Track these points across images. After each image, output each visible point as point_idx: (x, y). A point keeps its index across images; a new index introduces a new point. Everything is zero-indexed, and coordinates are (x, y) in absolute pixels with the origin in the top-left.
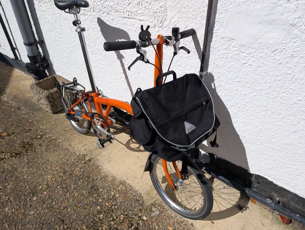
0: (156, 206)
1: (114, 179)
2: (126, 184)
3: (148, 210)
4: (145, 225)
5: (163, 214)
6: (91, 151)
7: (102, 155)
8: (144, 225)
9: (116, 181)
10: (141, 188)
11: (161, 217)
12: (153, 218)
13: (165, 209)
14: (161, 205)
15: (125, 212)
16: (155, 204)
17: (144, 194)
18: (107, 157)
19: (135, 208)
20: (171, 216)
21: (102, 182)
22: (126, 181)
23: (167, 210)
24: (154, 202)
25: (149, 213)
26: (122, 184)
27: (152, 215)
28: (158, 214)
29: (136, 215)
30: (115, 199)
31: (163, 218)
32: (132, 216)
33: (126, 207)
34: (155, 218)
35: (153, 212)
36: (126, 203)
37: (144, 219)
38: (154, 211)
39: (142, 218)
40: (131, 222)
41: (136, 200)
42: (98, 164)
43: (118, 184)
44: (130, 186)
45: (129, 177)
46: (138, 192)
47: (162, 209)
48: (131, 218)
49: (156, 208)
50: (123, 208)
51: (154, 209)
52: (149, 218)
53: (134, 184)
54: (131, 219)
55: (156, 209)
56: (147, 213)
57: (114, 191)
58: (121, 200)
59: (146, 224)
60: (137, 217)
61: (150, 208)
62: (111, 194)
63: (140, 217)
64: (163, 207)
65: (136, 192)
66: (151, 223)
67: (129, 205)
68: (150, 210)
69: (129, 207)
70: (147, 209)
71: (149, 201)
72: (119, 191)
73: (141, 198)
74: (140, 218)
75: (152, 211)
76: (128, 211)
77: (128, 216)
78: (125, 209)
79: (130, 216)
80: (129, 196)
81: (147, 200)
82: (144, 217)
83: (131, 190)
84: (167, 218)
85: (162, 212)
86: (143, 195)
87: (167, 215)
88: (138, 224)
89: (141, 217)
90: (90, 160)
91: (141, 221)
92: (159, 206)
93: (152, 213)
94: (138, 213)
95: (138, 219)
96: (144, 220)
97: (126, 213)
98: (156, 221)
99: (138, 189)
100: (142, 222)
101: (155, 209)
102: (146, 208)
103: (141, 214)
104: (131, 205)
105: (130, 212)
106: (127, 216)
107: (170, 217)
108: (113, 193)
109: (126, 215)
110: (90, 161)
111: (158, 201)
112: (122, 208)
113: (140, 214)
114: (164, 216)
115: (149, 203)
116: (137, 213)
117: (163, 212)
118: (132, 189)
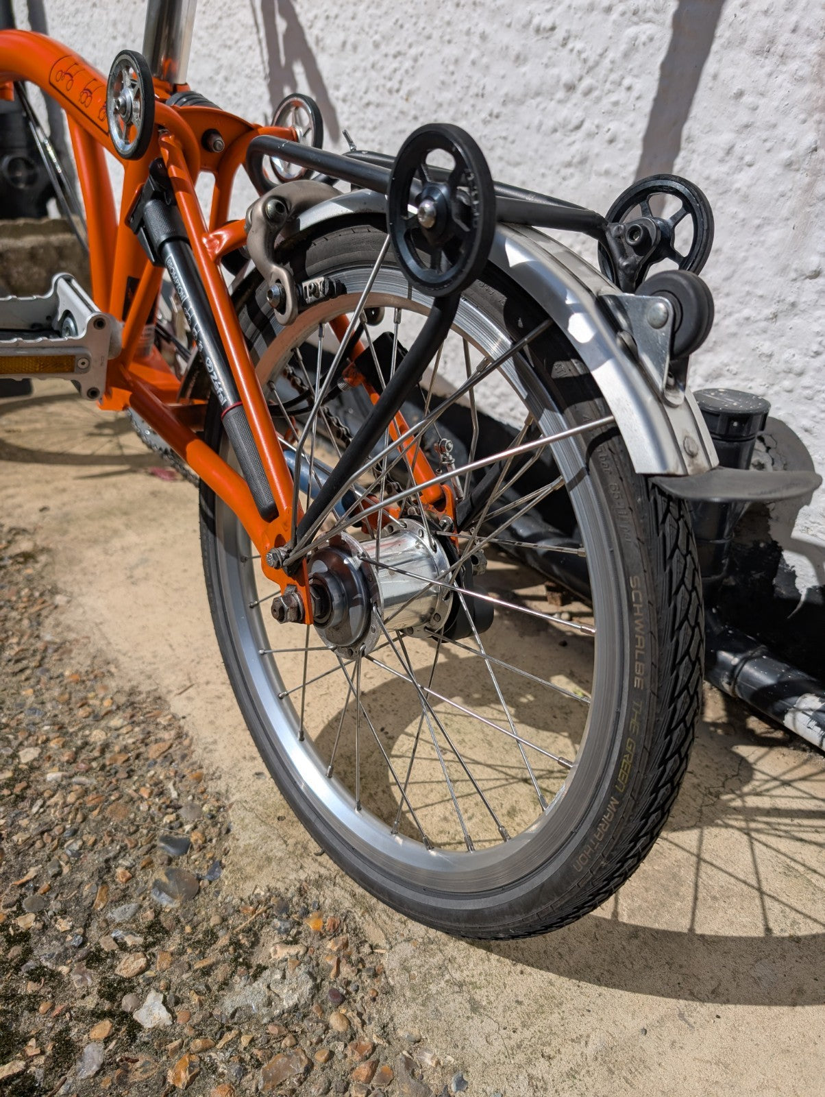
0: (311, 924)
1: (98, 673)
2: (156, 717)
3: (223, 940)
4: (122, 1081)
5: (335, 1021)
6: (67, 519)
7: (116, 543)
8: (106, 1082)
9: (106, 688)
10: (250, 764)
11: (305, 1043)
12: (229, 1036)
13: (375, 975)
14: (356, 931)
15: (20, 912)
16: (306, 913)
17: (252, 810)
18: (132, 558)
19: (125, 897)
20: (409, 1063)
21: (15, 674)
22: (170, 698)
23: (389, 991)
24: (301, 892)
25: (219, 974)
26: (129, 711)
27: (229, 1003)
28: (287, 1004)
29: (95, 959)
30: (21, 798)
31: (320, 1058)
32: (61, 958)
33: (59, 873)
34: (245, 1041)
35: (255, 977)
36: (76, 847)
37: (140, 1016)
38: (260, 969)
39: (127, 1002)
40: (17, 1018)
41: (166, 839)
42: (63, 579)
43: (107, 703)
44: (180, 736)
45: (202, 680)
46: (212, 787)
47: (346, 970)
48: (37, 975)
49: (295, 942)
50: (32, 873)
51: (274, 950)
52: (197, 1018)
53: (212, 722)
54: (30, 987)
55: (294, 950)
56: (198, 965)
57: (48, 740)
58: (54, 815)
59: (136, 1076)
60: (92, 980)
61: (247, 931)
62: (14, 756)
63: (113, 990)
64: (366, 949)
65: (199, 779)
66: (185, 1076)
67: (93, 860)
68: (237, 945)
69: (78, 877)
70: (212, 935)
71: (260, 868)
72: (80, 749)
73: (213, 832)
74: (111, 997)
75: (258, 959)
76: (55, 905)
77: (28, 952)
78: (44, 886)
79: (44, 954)
80: (132, 800)
81: (246, 860)
82: (152, 995)
83: (167, 758)
84: (364, 1069)
85: (334, 993)
86: (234, 817)
87: (371, 1036)
88: (66, 1051)
89: (132, 989)
90: (28, 557)
91: (103, 1028)
92: (336, 931)
93: (239, 982)
94: (123, 947)
95: (90, 1003)
96: (135, 1027)
97: (27, 921)
98: (243, 1072)
99: (225, 765)
100: (107, 1040)
101: (283, 952)
102: (215, 920)
103: (142, 962)
104: (107, 867)
105: (63, 925)
106: (16, 951)
107: (400, 1066)
108: (28, 755)
109: (24, 937)
110: (25, 562)
111: (339, 893)
112: (20, 874)
113: (129, 965)
114: (337, 1038)
115: (258, 886)
116: (107, 944)
117: (342, 999)
118: (184, 757)
